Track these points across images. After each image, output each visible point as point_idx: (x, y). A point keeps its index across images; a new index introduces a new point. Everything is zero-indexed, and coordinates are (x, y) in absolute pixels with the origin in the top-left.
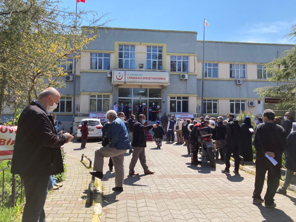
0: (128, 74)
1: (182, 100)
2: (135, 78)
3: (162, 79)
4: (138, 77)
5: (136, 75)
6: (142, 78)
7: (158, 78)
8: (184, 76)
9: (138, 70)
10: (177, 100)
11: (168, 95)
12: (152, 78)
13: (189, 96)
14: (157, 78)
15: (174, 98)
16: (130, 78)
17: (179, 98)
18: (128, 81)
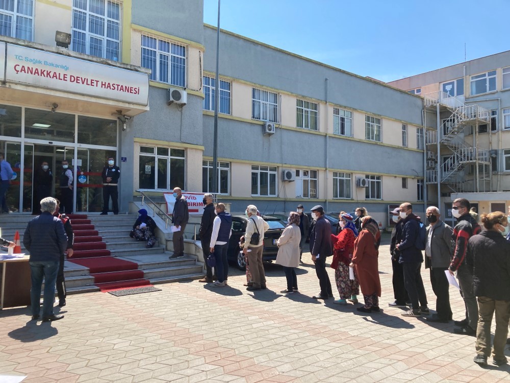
0: (18, 57)
1: (169, 158)
2: (42, 73)
3: (129, 90)
4: (53, 70)
5: (46, 63)
6: (68, 78)
7: (119, 87)
8: (177, 95)
9: (54, 49)
10: (157, 157)
11: (136, 139)
12: (99, 84)
13: (186, 148)
14: (116, 87)
15: (151, 150)
16: (23, 69)
17: (163, 151)
18: (17, 80)
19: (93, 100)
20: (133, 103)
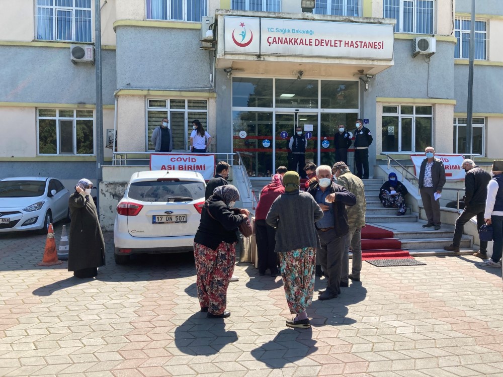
0: (270, 30)
2: (291, 41)
3: (372, 45)
4: (299, 37)
5: (294, 31)
6: (313, 43)
7: (363, 44)
9: (300, 16)
11: (378, 99)
12: (343, 43)
14: (359, 44)
15: (394, 109)
17: (406, 110)
18: (270, 52)
19: (337, 61)
20: (377, 60)
